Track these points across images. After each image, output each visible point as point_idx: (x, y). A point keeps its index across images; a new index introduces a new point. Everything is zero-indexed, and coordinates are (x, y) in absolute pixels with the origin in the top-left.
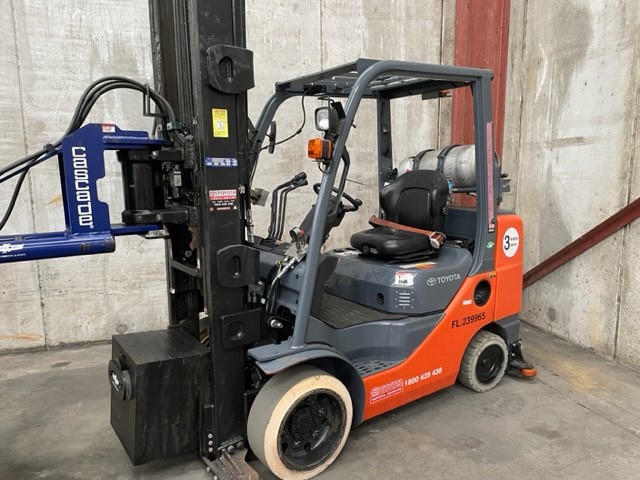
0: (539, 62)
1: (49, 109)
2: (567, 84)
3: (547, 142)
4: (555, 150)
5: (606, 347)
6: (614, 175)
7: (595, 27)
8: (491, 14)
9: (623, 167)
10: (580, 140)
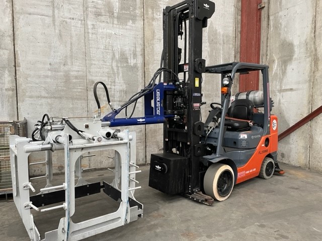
0: (274, 61)
1: (96, 76)
2: (285, 69)
3: (278, 90)
4: (282, 93)
5: (306, 165)
6: (305, 102)
7: (296, 50)
8: (254, 43)
9: (309, 99)
10: (291, 90)
